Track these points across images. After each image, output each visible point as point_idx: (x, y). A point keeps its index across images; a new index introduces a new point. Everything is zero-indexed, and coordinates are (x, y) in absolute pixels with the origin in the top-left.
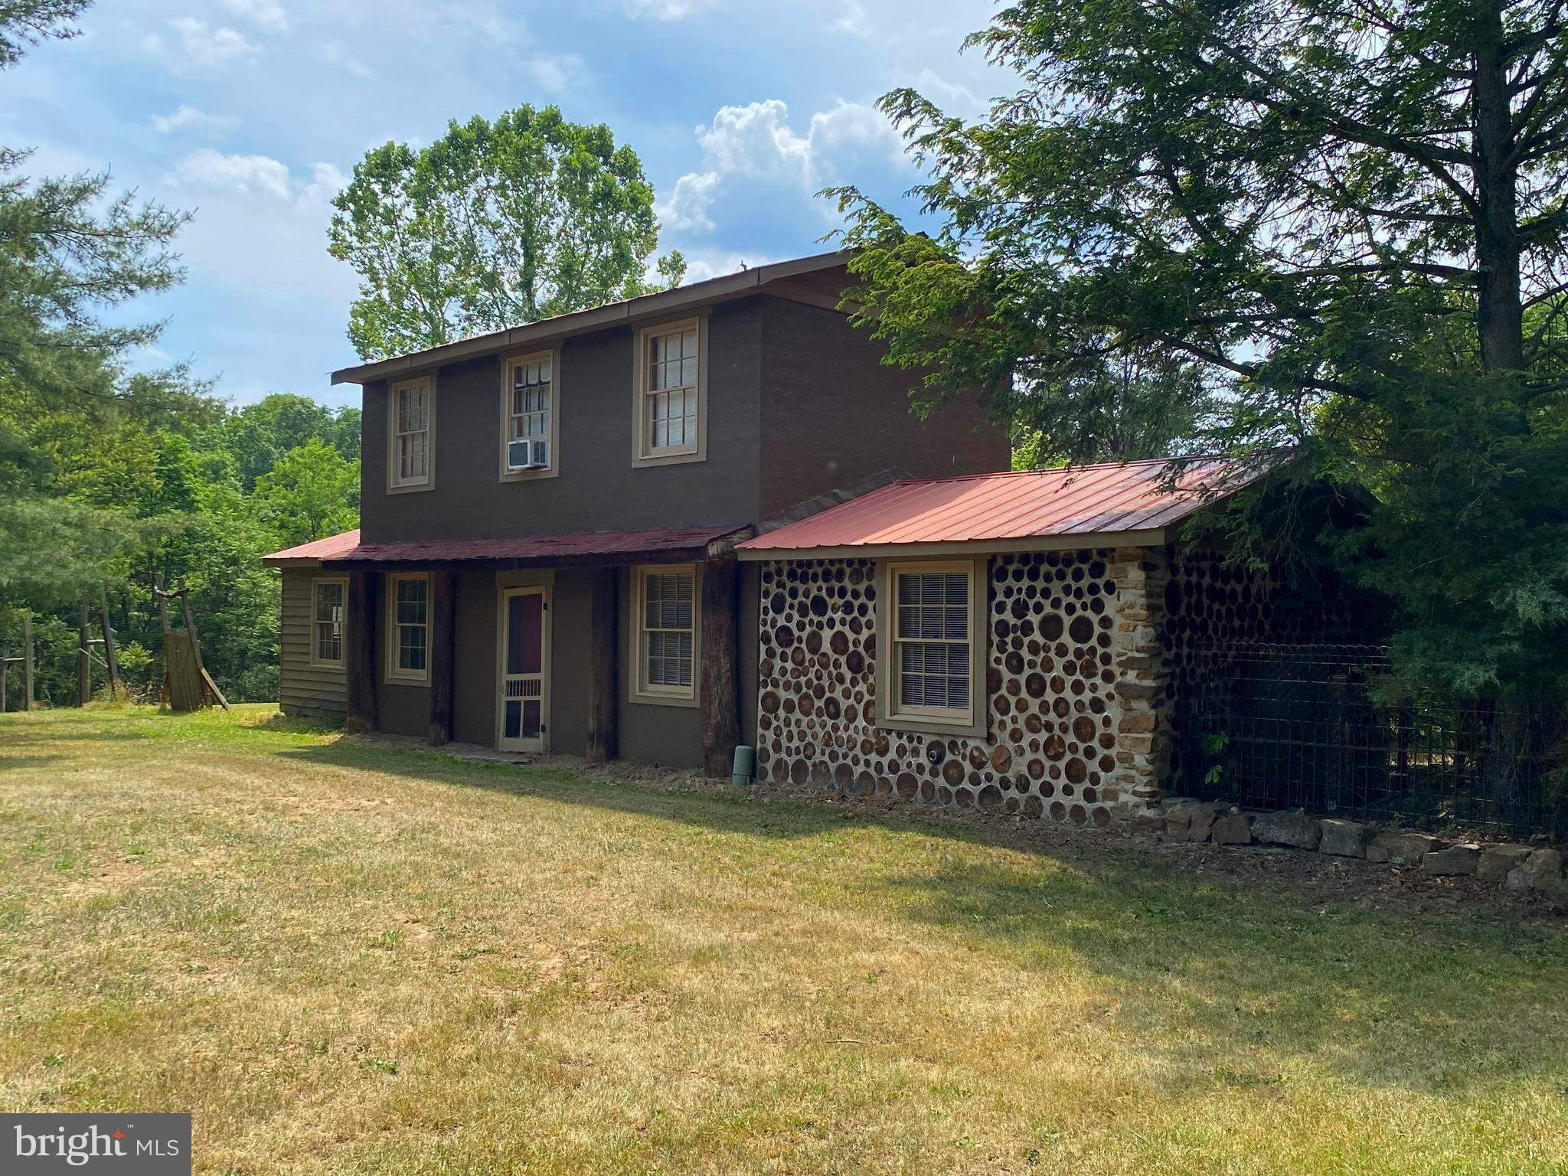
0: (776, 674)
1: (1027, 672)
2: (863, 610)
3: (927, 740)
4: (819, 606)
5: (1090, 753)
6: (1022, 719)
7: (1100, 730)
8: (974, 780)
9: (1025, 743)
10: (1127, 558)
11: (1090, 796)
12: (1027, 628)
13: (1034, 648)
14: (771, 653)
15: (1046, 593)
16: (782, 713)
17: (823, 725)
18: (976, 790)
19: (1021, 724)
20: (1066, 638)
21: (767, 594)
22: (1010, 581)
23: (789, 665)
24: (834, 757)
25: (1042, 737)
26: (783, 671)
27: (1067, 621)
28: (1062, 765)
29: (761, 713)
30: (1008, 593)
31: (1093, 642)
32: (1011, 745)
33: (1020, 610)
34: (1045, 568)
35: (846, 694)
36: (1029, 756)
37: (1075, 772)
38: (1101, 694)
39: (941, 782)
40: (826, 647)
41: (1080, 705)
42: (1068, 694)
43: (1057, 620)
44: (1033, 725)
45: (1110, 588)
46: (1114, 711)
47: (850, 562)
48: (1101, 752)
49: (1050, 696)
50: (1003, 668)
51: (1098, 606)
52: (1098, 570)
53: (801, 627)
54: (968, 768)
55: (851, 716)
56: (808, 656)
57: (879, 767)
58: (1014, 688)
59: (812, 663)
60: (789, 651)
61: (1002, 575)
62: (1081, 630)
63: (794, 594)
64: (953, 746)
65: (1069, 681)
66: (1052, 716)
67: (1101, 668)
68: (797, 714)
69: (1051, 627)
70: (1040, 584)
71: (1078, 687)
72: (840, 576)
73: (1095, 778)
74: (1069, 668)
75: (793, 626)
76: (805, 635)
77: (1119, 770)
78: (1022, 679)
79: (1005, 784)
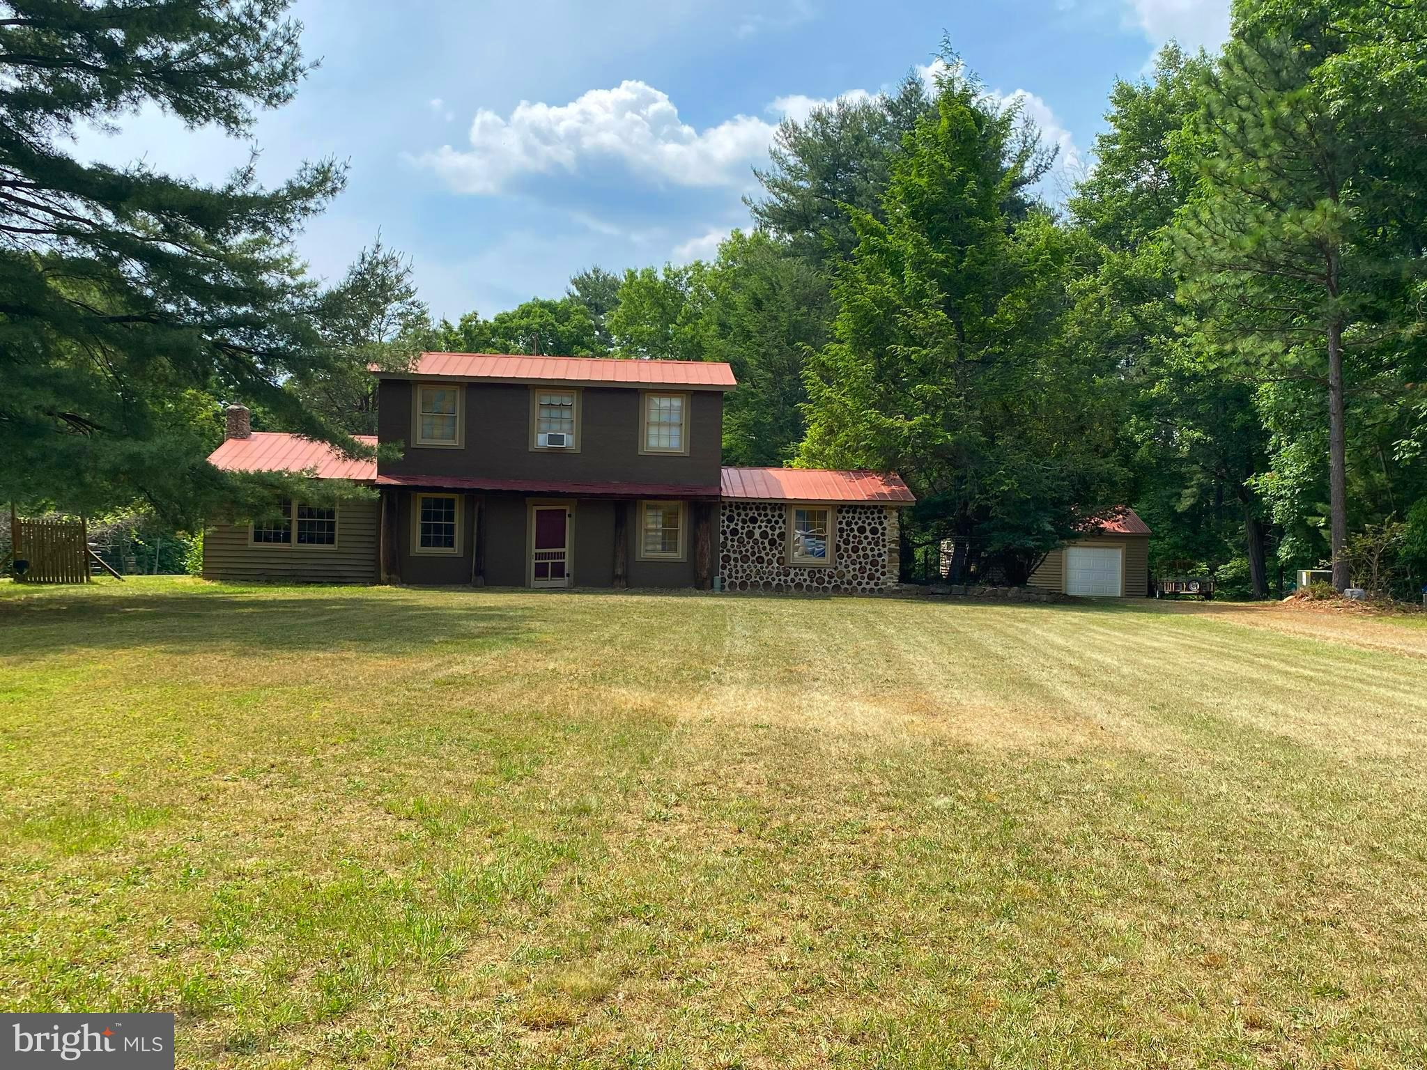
0: (729, 547)
1: (851, 545)
2: (777, 522)
3: (808, 570)
4: (754, 520)
5: (877, 571)
6: (849, 561)
7: (881, 563)
8: (829, 583)
9: (850, 569)
10: (893, 509)
11: (876, 584)
12: (852, 530)
13: (855, 537)
14: (726, 538)
15: (859, 519)
16: (732, 562)
17: (756, 567)
18: (830, 586)
19: (849, 563)
20: (868, 533)
21: (724, 515)
22: (844, 514)
23: (736, 543)
24: (761, 578)
25: (858, 566)
26: (733, 546)
27: (868, 528)
28: (866, 575)
29: (721, 563)
30: (844, 518)
31: (879, 535)
32: (845, 570)
33: (848, 524)
34: (858, 510)
35: (767, 554)
36: (852, 573)
37: (871, 577)
38: (881, 552)
39: (815, 584)
40: (757, 536)
41: (873, 556)
42: (868, 552)
43: (865, 528)
44: (853, 563)
45: (885, 518)
46: (886, 557)
47: (770, 504)
48: (881, 570)
49: (861, 553)
50: (841, 544)
51: (881, 523)
52: (880, 512)
53: (743, 528)
54: (826, 579)
55: (769, 562)
56: (746, 540)
57: (786, 581)
58: (846, 550)
59: (748, 543)
60: (736, 538)
61: (840, 512)
62: (874, 531)
63: (739, 515)
64: (819, 572)
65: (869, 547)
66: (862, 559)
67: (881, 543)
68: (740, 563)
69: (862, 530)
70: (857, 515)
71: (872, 550)
72: (765, 509)
73: (879, 579)
74: (869, 543)
75: (739, 527)
76: (745, 531)
77: (888, 575)
78: (850, 547)
79: (842, 583)
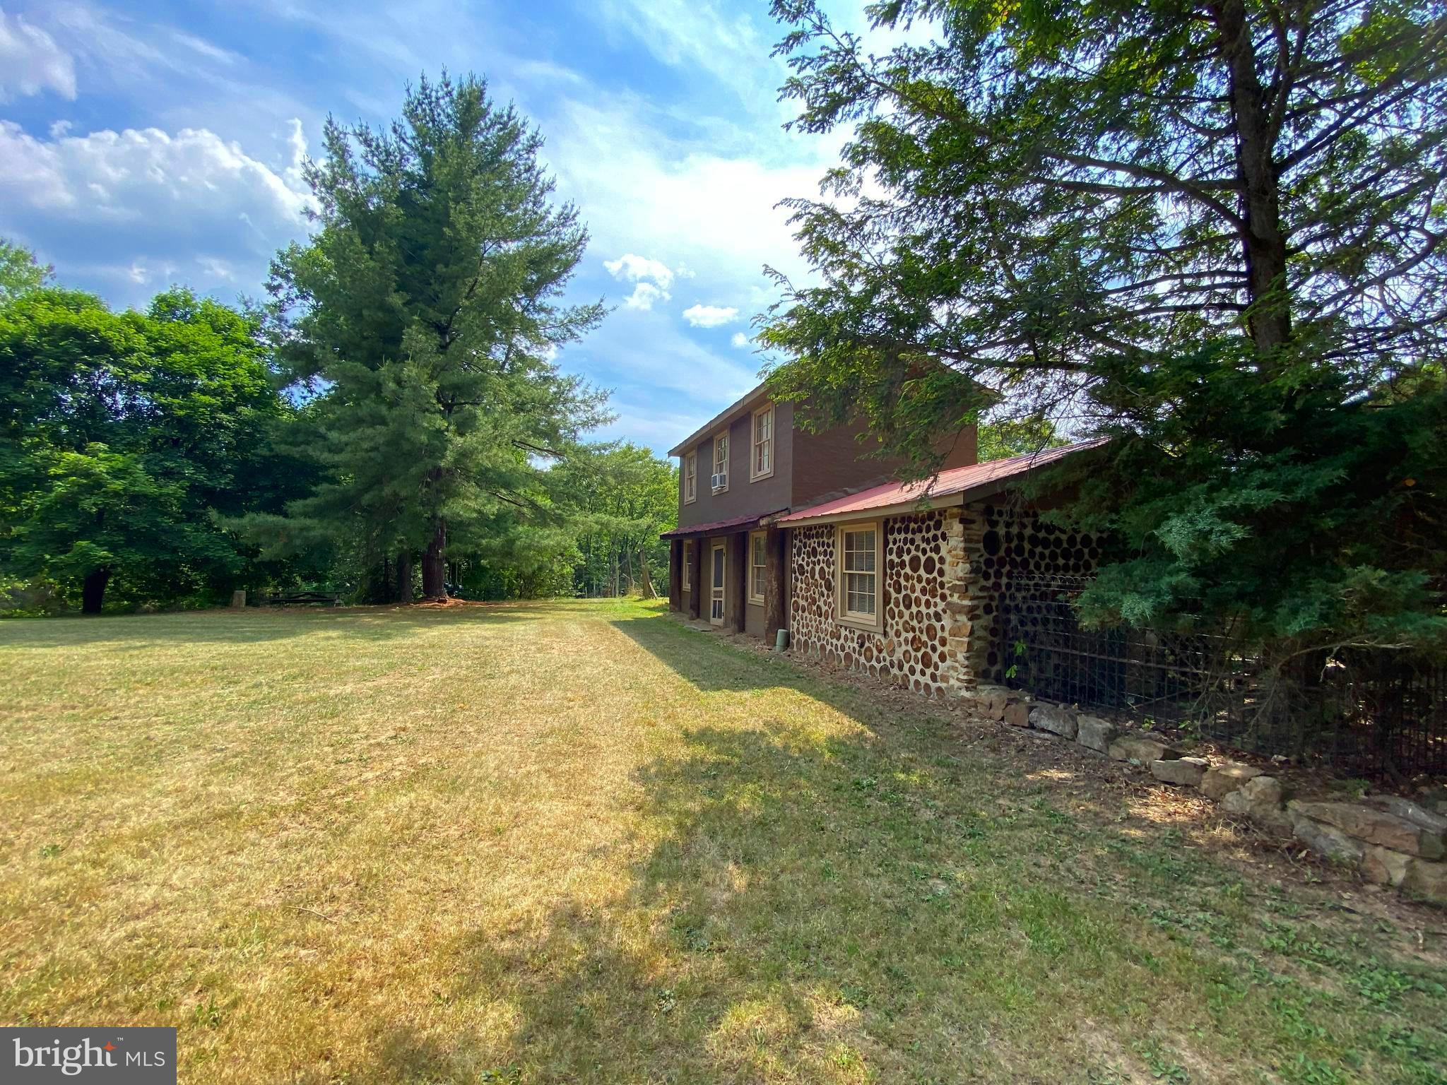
0: (798, 591)
1: (904, 593)
2: (831, 554)
3: (858, 633)
4: (814, 552)
5: (934, 649)
6: (901, 623)
7: (939, 634)
8: (878, 661)
9: (902, 639)
10: (953, 516)
11: (934, 678)
12: (903, 564)
13: (907, 578)
14: (796, 579)
15: (912, 542)
16: (800, 612)
17: (816, 621)
18: (878, 666)
19: (900, 627)
20: (922, 572)
21: (795, 546)
22: (896, 534)
23: (803, 586)
24: (819, 640)
25: (910, 635)
26: (801, 589)
27: (923, 559)
28: (919, 655)
29: (792, 612)
30: (895, 542)
31: (935, 574)
32: (895, 640)
33: (899, 555)
34: (912, 525)
35: (825, 603)
36: (904, 648)
37: (926, 661)
38: (939, 609)
39: (862, 660)
40: (817, 576)
41: (929, 616)
42: (923, 609)
43: (918, 558)
44: (906, 627)
45: (944, 537)
47: (826, 526)
48: (940, 649)
49: (914, 609)
51: (937, 549)
52: (938, 525)
53: (808, 564)
54: (875, 653)
55: (827, 616)
56: (810, 581)
57: (837, 647)
58: (897, 603)
59: (812, 585)
60: (803, 578)
61: (891, 531)
62: (929, 566)
63: (805, 546)
64: (869, 637)
65: (923, 599)
66: (915, 623)
67: (940, 591)
68: (806, 614)
70: (910, 536)
71: (928, 604)
72: (822, 533)
73: (936, 666)
74: (924, 591)
75: (805, 564)
76: (809, 569)
77: (949, 662)
78: (901, 597)
79: (892, 664)
